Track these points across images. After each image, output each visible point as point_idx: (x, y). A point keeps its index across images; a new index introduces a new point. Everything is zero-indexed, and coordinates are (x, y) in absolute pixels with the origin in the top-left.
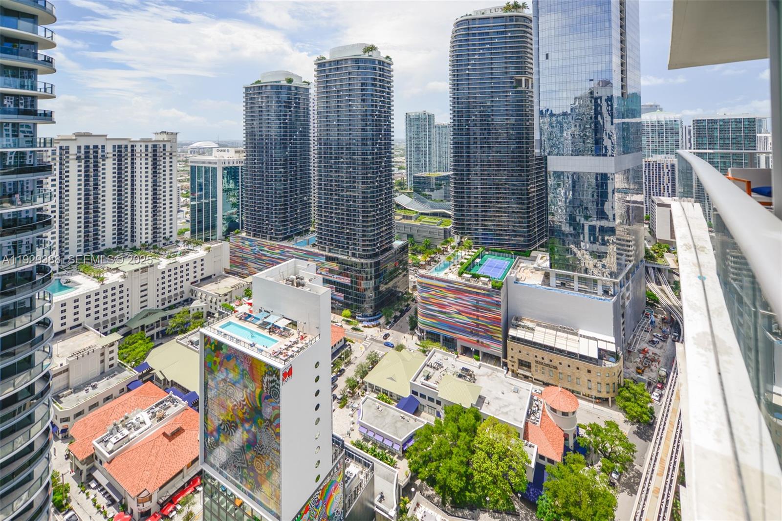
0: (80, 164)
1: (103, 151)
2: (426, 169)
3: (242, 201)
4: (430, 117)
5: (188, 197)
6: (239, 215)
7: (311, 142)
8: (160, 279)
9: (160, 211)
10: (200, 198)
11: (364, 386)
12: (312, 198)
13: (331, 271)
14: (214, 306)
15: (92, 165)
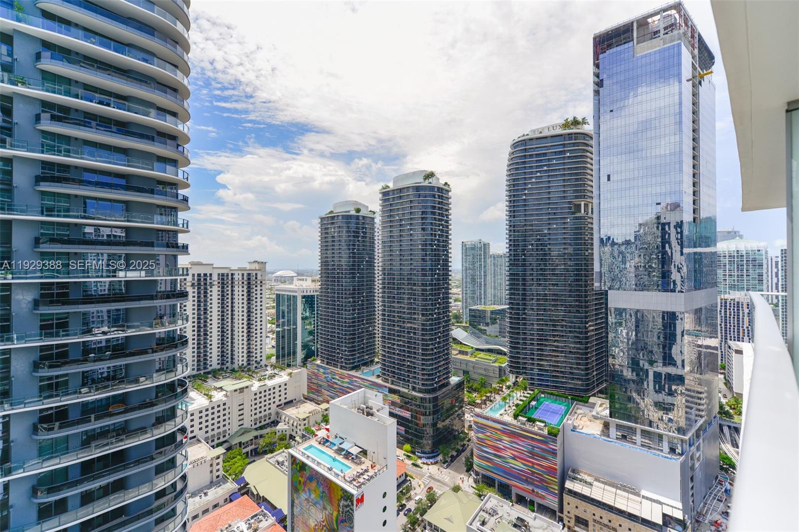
0: (194, 290)
1: (211, 279)
2: (481, 302)
3: (317, 329)
4: (486, 246)
5: (274, 324)
6: (314, 343)
7: (376, 272)
8: (253, 400)
9: (253, 336)
10: (283, 324)
11: (423, 524)
12: (376, 328)
13: (393, 404)
14: (295, 430)
15: (202, 292)
